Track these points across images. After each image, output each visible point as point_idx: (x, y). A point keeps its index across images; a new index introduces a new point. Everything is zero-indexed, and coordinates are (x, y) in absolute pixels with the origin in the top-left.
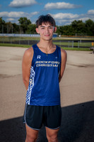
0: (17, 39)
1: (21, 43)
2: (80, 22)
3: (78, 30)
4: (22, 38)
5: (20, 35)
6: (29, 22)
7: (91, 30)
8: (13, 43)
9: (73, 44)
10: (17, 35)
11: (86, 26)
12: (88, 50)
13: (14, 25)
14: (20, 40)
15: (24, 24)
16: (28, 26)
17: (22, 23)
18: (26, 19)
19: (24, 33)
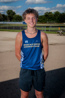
0: (5, 26)
1: (8, 29)
2: (50, 13)
3: (49, 18)
4: (9, 25)
5: (8, 23)
6: (14, 13)
7: (58, 19)
8: (3, 28)
9: (46, 29)
10: (5, 23)
11: (55, 16)
12: (56, 33)
13: (3, 15)
14: (8, 26)
15: (11, 15)
16: (14, 16)
17: (9, 14)
18: (11, 11)
19: (11, 21)
